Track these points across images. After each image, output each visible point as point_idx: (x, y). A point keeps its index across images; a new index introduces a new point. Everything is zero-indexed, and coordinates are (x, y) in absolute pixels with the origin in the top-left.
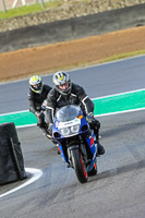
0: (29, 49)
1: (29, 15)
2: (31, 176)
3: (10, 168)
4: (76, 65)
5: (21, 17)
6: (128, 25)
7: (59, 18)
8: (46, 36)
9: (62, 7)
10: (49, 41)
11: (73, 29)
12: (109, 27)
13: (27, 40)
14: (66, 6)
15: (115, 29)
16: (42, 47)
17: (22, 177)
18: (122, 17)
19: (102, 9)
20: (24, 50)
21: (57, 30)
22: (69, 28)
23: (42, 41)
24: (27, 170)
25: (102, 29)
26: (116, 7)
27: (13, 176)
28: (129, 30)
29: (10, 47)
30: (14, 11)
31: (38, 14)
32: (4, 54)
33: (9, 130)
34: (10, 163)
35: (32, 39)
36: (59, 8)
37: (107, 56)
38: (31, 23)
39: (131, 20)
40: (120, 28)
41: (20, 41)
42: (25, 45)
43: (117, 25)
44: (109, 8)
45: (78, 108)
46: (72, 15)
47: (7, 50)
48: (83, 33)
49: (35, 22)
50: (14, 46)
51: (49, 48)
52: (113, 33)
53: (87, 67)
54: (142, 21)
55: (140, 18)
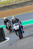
0: (6, 11)
1: (6, 3)
2: (7, 39)
3: (2, 38)
4: (17, 14)
5: (4, 4)
6: (29, 5)
7: (13, 4)
8: (10, 8)
9: (13, 1)
10: (11, 9)
11: (16, 6)
12: (24, 6)
13: (5, 9)
14: (14, 1)
15: (26, 6)
16: (9, 10)
17: (5, 40)
18: (27, 3)
19: (22, 2)
20: (5, 11)
21: (12, 6)
22: (15, 6)
23: (9, 9)
24: (6, 38)
25: (23, 6)
26: (26, 1)
27: (3, 39)
28: (29, 6)
29: (2, 10)
30: (3, 2)
31: (8, 3)
32: (1, 12)
33: (2, 29)
34: (2, 37)
35: (7, 9)
36: (13, 2)
37: (24, 12)
38: (6, 5)
39: (29, 4)
40: (27, 6)
41: (4, 9)
42: (5, 10)
43: (26, 5)
44: (24, 1)
45: (18, 23)
46: (16, 3)
47: (1, 11)
48: (18, 7)
49: (7, 5)
50: (3, 10)
51: (11, 11)
52: (25, 7)
53: (19, 15)
54: (32, 4)
55: (31, 4)
